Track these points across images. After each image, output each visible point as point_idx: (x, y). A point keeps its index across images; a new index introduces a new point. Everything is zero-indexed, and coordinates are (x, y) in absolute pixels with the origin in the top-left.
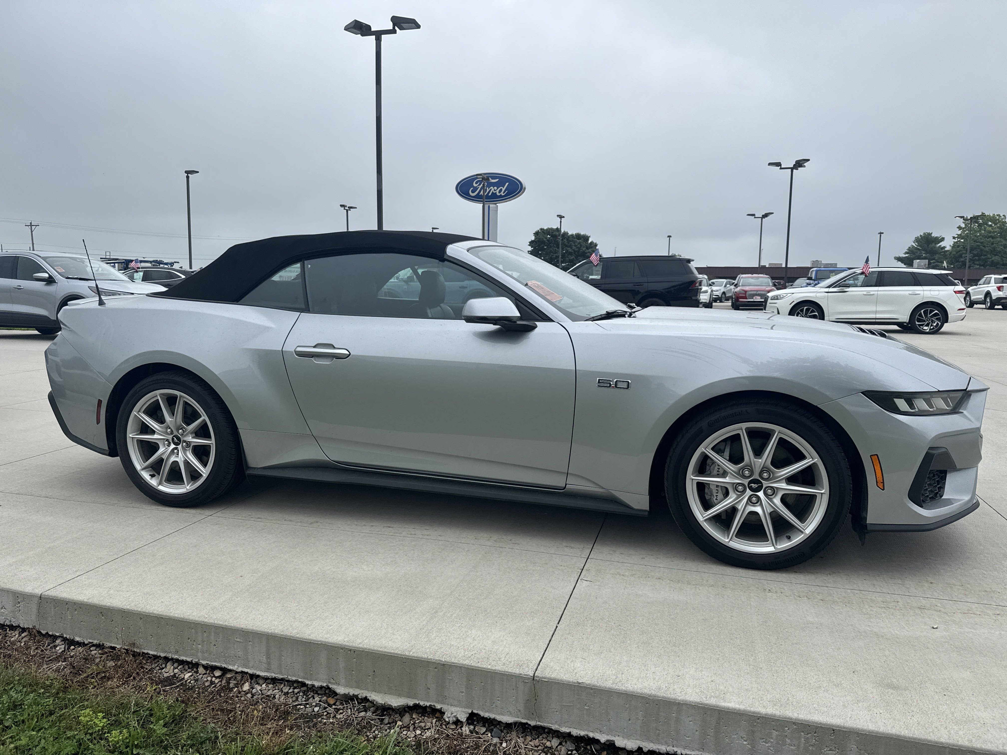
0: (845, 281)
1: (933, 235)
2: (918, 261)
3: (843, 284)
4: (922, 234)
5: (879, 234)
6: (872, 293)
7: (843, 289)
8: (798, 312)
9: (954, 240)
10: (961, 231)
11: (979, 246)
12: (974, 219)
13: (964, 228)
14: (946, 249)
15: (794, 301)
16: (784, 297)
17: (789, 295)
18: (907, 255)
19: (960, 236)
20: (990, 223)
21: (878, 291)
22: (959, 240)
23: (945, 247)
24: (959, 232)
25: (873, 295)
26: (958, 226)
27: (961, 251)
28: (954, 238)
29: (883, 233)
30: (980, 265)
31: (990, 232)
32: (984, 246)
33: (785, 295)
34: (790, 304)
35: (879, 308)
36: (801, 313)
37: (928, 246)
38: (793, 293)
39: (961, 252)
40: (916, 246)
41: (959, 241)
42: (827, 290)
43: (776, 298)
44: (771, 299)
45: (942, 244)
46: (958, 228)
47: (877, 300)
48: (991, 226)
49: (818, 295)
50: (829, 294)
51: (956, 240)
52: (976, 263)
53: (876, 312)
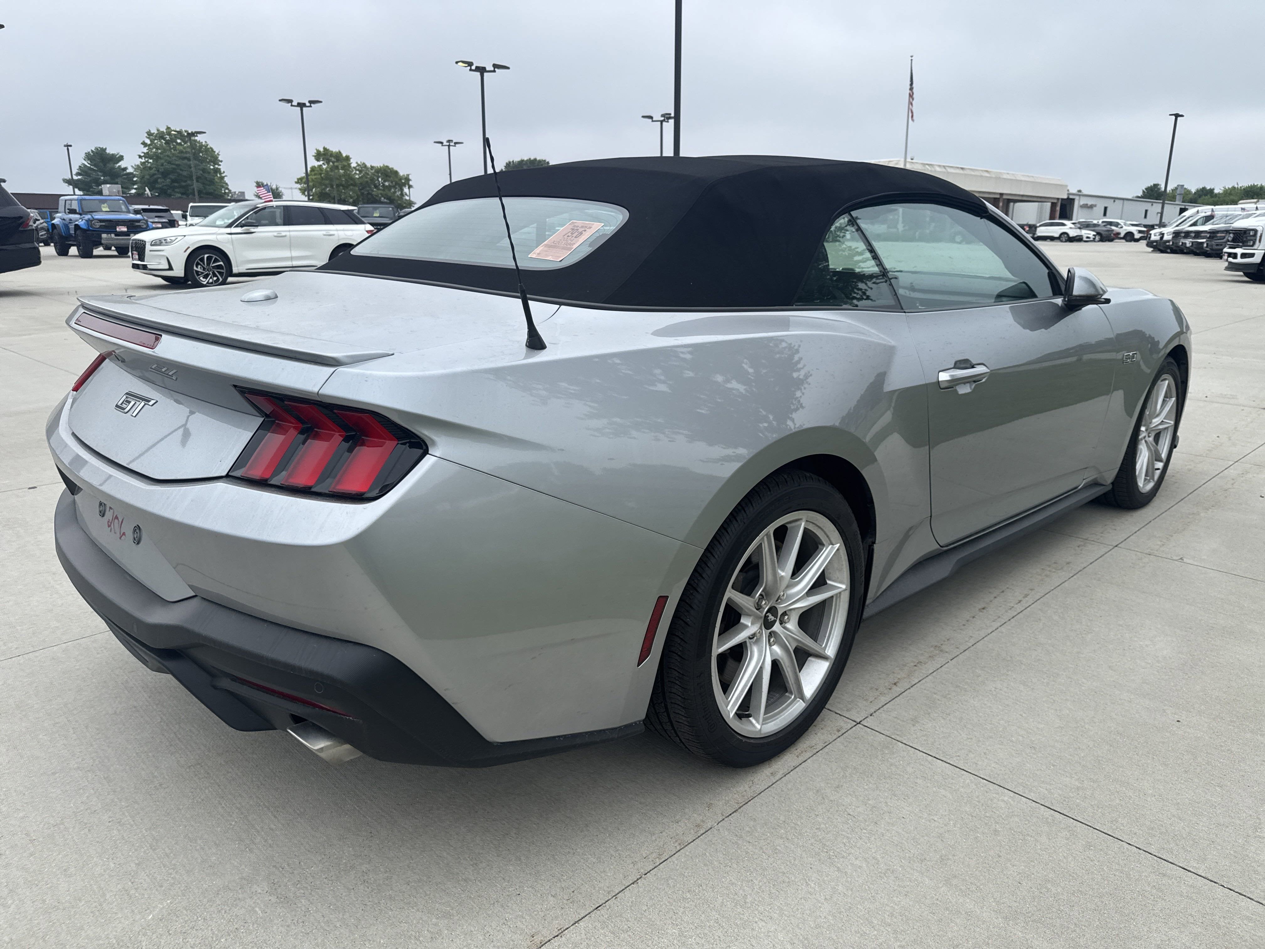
0: (247, 218)
1: (108, 151)
2: (108, 186)
3: (246, 223)
4: (93, 150)
5: (65, 146)
6: (283, 234)
7: (248, 229)
8: (197, 262)
9: (140, 160)
10: (147, 148)
11: (174, 169)
12: (161, 136)
13: (149, 145)
14: (128, 171)
15: (188, 248)
16: (172, 241)
17: (180, 238)
18: (80, 177)
19: (146, 155)
20: (179, 141)
21: (289, 231)
22: (146, 159)
23: (125, 169)
24: (145, 150)
25: (285, 236)
26: (142, 141)
27: (155, 174)
28: (140, 157)
29: (71, 146)
30: (182, 194)
31: (181, 152)
32: (181, 170)
33: (173, 238)
34: (185, 251)
35: (295, 253)
36: (202, 263)
37: (105, 165)
38: (185, 236)
39: (155, 177)
40: (89, 166)
41: (147, 162)
42: (229, 230)
43: (158, 242)
44: (151, 245)
45: (122, 164)
46: (142, 143)
47: (291, 244)
48: (180, 144)
49: (219, 237)
50: (233, 236)
51: (143, 160)
52: (176, 190)
53: (292, 258)
